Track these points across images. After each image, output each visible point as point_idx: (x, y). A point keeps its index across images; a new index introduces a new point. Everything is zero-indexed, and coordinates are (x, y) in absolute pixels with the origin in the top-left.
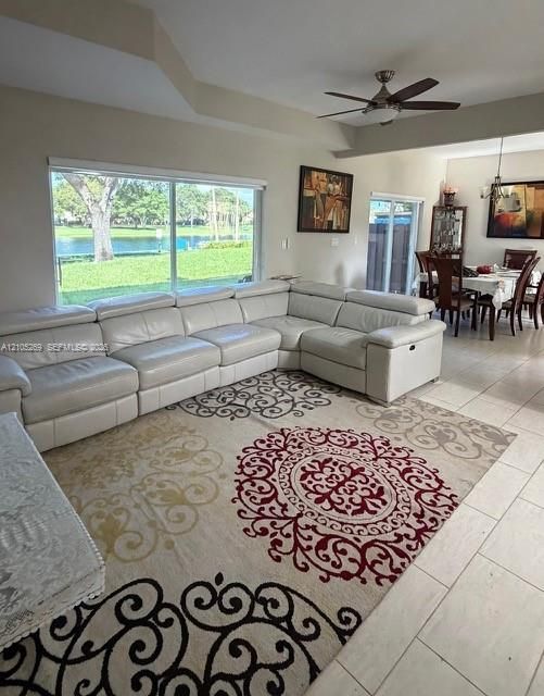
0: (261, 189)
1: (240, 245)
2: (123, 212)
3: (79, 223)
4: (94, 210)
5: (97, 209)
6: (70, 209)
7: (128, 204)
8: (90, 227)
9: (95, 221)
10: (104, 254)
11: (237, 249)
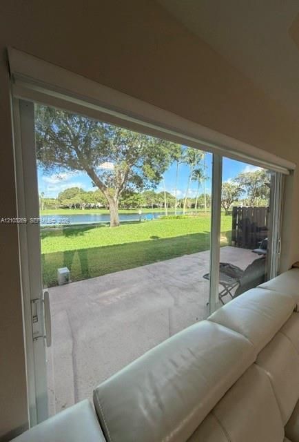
0: (288, 173)
1: (177, 218)
2: (123, 203)
3: (104, 207)
4: (110, 200)
5: (112, 200)
6: (100, 201)
7: (125, 199)
8: (109, 208)
9: (111, 206)
10: (115, 223)
11: (176, 220)
